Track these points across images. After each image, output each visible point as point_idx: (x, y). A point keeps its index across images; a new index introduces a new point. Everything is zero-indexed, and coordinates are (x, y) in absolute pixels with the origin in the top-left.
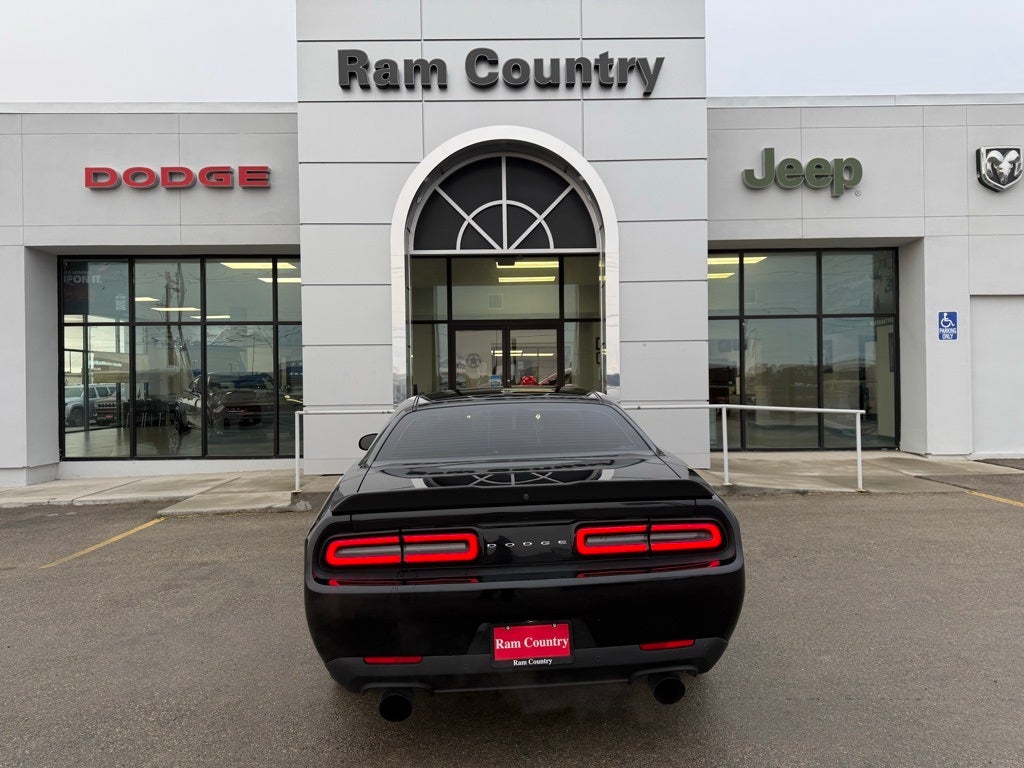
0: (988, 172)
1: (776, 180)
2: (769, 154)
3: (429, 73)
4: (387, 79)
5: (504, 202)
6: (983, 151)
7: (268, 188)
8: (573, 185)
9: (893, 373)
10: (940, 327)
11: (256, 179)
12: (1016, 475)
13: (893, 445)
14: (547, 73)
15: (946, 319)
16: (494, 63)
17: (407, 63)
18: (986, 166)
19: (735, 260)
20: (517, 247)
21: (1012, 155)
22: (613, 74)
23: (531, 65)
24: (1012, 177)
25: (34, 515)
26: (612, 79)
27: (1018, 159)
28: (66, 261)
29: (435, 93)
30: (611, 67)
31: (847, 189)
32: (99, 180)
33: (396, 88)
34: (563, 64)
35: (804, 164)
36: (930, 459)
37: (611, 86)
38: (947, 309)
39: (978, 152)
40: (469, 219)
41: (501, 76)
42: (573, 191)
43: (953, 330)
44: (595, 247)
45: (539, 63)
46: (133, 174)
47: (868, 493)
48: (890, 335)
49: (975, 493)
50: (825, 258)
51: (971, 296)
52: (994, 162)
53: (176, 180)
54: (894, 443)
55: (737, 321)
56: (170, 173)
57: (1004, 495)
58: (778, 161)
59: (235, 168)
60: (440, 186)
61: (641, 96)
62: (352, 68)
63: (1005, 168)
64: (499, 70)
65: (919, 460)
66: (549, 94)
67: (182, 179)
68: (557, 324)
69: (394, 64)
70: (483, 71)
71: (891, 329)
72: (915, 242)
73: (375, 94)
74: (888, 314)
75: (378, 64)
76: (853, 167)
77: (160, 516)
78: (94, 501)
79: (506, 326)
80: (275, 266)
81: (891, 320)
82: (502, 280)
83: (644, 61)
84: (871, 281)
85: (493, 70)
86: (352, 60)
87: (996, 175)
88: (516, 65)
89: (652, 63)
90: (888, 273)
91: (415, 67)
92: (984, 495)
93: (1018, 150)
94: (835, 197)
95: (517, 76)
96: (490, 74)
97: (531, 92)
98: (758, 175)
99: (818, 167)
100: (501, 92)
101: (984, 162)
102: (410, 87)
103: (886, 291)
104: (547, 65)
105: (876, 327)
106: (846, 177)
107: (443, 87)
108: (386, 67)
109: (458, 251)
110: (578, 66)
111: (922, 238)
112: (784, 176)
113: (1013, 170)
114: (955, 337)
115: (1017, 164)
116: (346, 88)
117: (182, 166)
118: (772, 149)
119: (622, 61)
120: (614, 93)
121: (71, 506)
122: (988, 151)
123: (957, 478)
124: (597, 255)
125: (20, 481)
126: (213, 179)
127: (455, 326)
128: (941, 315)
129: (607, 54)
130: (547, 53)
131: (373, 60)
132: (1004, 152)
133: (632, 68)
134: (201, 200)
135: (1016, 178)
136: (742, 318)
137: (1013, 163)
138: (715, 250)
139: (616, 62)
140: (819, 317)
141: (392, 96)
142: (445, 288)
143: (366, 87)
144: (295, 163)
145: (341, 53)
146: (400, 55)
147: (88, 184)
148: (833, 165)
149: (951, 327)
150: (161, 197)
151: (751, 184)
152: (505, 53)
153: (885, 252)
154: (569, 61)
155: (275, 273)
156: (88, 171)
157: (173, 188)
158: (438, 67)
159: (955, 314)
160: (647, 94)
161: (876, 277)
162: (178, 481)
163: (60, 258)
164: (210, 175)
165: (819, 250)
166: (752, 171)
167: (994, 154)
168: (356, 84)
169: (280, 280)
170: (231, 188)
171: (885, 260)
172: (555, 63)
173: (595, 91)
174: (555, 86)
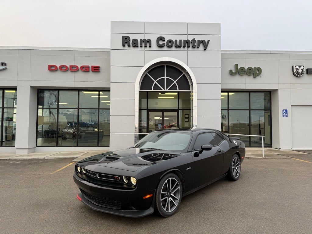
0: (296, 72)
1: (238, 73)
2: (237, 66)
3: (146, 43)
4: (135, 44)
5: (165, 77)
6: (294, 66)
7: (99, 72)
8: (184, 73)
9: (270, 126)
10: (283, 113)
11: (96, 69)
12: (304, 154)
13: (270, 146)
14: (178, 44)
15: (284, 111)
16: (164, 40)
17: (141, 40)
18: (295, 70)
19: (227, 94)
20: (168, 90)
21: (302, 68)
22: (196, 44)
23: (174, 41)
24: (302, 73)
25: (36, 161)
26: (196, 46)
27: (304, 68)
28: (40, 90)
29: (148, 48)
30: (195, 42)
31: (257, 75)
32: (52, 69)
33: (138, 46)
34: (182, 41)
35: (246, 68)
36: (280, 150)
37: (195, 47)
38: (285, 109)
39: (293, 66)
40: (155, 82)
41: (166, 44)
42: (184, 74)
43: (286, 115)
44: (190, 90)
45: (176, 41)
46: (62, 67)
47: (265, 158)
48: (269, 115)
49: (294, 159)
50: (251, 94)
51: (291, 105)
52: (297, 69)
53: (74, 69)
54: (270, 145)
55: (227, 111)
56: (72, 67)
57: (302, 159)
58: (239, 68)
59: (90, 66)
60: (148, 73)
61: (203, 50)
62: (126, 40)
63: (300, 71)
64: (165, 42)
65: (278, 150)
66: (178, 49)
67: (75, 69)
68: (177, 111)
69: (137, 40)
70: (161, 43)
71: (269, 114)
72: (276, 90)
73: (132, 48)
74: (268, 109)
75: (133, 40)
76: (259, 70)
77: (73, 162)
78: (51, 158)
79: (163, 111)
80: (99, 93)
81: (269, 111)
82: (159, 97)
83: (204, 41)
84: (263, 100)
85: (164, 42)
86: (126, 39)
87: (298, 73)
88: (170, 41)
89: (206, 41)
90: (268, 98)
91: (143, 41)
92: (296, 159)
93: (303, 66)
94: (254, 77)
95: (170, 44)
96: (163, 43)
97: (174, 48)
98: (234, 71)
99: (250, 69)
100: (165, 48)
101: (294, 69)
102: (141, 46)
103: (267, 103)
104: (178, 41)
105: (264, 113)
106: (257, 72)
107: (150, 47)
108: (135, 41)
109: (152, 90)
110: (187, 42)
111: (278, 89)
112: (240, 72)
113: (302, 71)
114: (287, 116)
115: (303, 70)
116: (124, 46)
117: (75, 65)
118: (238, 64)
119: (198, 41)
120: (196, 49)
121: (44, 159)
122: (295, 66)
123: (289, 155)
124: (190, 92)
125: (26, 152)
126: (84, 69)
127: (149, 110)
128: (283, 110)
129: (194, 39)
130: (178, 38)
131: (131, 39)
132: (300, 66)
133: (201, 43)
134: (80, 75)
135: (303, 74)
136: (228, 110)
137: (302, 70)
138: (223, 91)
139: (197, 41)
140: (250, 110)
141: (136, 48)
142: (146, 100)
143: (129, 46)
144: (109, 66)
145: (123, 36)
146: (139, 38)
147: (49, 69)
148: (254, 69)
149: (286, 114)
150: (69, 73)
151: (231, 73)
152: (167, 38)
153: (268, 93)
154: (184, 40)
155: (99, 95)
156: (49, 66)
157: (72, 71)
158: (149, 41)
159: (287, 110)
160: (205, 50)
161: (265, 99)
162: (71, 153)
163: (38, 90)
164: (83, 68)
165: (249, 92)
166: (232, 70)
167: (297, 67)
168: (126, 45)
169: (100, 97)
170: (89, 71)
171: (267, 95)
172: (180, 41)
173: (191, 48)
174: (180, 47)
